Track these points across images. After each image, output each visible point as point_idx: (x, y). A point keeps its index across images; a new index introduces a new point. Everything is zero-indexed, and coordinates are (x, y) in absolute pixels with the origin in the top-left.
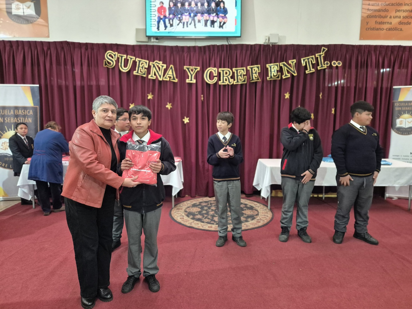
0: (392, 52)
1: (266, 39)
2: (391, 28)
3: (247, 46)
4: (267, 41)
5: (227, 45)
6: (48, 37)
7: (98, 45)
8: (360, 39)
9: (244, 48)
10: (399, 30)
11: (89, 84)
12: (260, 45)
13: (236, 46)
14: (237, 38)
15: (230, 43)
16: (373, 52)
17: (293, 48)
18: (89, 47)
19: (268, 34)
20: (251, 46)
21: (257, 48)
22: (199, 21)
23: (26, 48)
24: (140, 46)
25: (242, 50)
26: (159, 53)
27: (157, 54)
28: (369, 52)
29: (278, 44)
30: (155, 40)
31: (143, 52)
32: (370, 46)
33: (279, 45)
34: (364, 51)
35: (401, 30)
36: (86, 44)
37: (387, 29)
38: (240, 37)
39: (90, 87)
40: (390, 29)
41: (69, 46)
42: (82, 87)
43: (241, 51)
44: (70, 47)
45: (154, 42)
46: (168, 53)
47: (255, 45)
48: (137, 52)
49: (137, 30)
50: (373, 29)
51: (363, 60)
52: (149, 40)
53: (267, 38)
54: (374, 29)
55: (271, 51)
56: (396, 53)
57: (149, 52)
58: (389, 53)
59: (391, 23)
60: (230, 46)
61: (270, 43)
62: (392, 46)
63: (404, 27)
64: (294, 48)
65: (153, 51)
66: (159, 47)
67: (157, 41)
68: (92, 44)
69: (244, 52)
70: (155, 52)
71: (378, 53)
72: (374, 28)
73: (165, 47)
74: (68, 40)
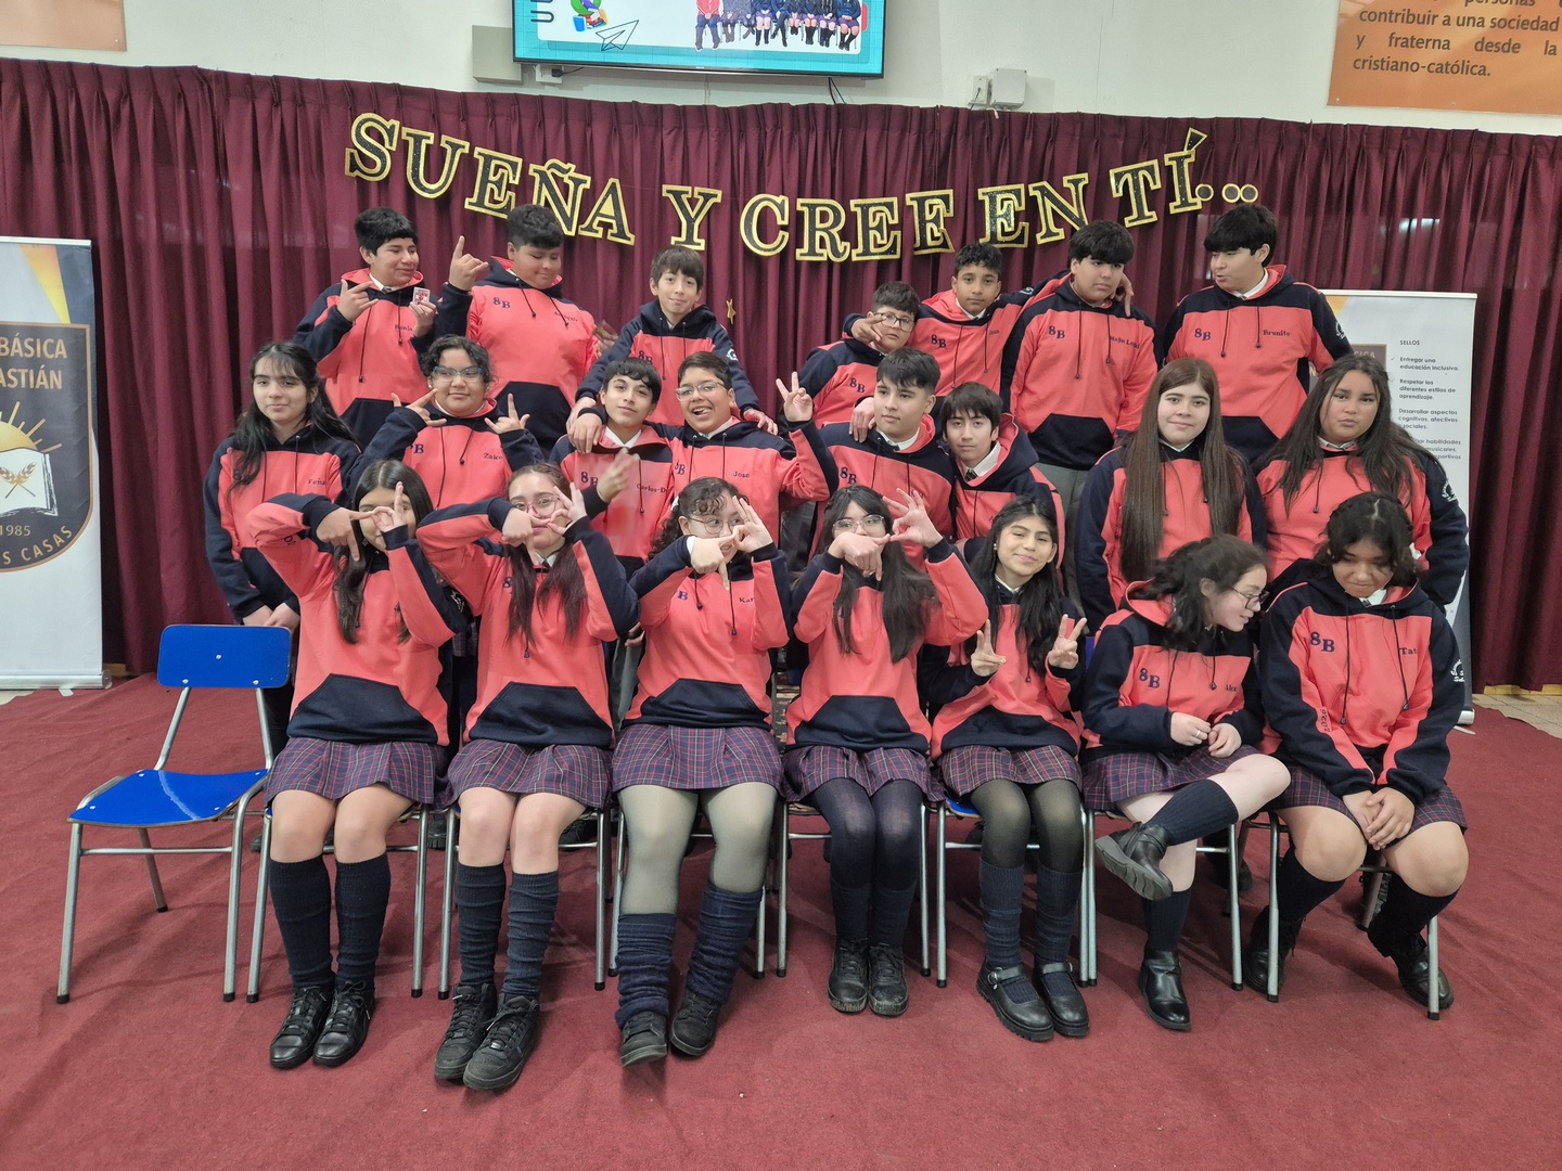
0: (1446, 156)
1: (979, 89)
2: (1447, 64)
3: (907, 112)
4: (983, 97)
5: (827, 108)
6: (122, 47)
7: (322, 86)
8: (1331, 102)
9: (896, 123)
10: (1476, 70)
11: (286, 243)
12: (956, 112)
13: (864, 111)
14: (869, 82)
15: (839, 101)
16: (1374, 155)
17: (1079, 126)
18: (286, 94)
19: (985, 70)
20: (923, 112)
21: (944, 126)
22: (794, 30)
23: (33, 90)
24: (490, 99)
25: (885, 128)
26: (564, 125)
27: (558, 131)
28: (1361, 152)
29: (1021, 110)
30: (549, 78)
31: (501, 121)
32: (1365, 130)
33: (1027, 114)
34: (1344, 148)
35: (1483, 71)
36: (276, 82)
37: (1433, 68)
38: (880, 76)
39: (292, 255)
40: (1442, 68)
41: (206, 87)
42: (260, 255)
43: (883, 129)
44: (209, 88)
45: (544, 86)
46: (599, 131)
47: (937, 111)
48: (477, 123)
49: (478, 32)
50: (1380, 65)
51: (1336, 185)
52: (526, 75)
53: (984, 88)
54: (1385, 64)
55: (995, 138)
56: (1458, 160)
57: (527, 124)
58: (1435, 158)
59: (1447, 46)
60: (842, 109)
61: (994, 106)
62: (1446, 133)
63: (1493, 61)
64: (1082, 128)
65: (541, 123)
66: (565, 103)
67: (558, 80)
68: (300, 83)
69: (894, 135)
70: (551, 124)
71: (1393, 155)
72: (1383, 61)
73: (589, 105)
74: (201, 66)
